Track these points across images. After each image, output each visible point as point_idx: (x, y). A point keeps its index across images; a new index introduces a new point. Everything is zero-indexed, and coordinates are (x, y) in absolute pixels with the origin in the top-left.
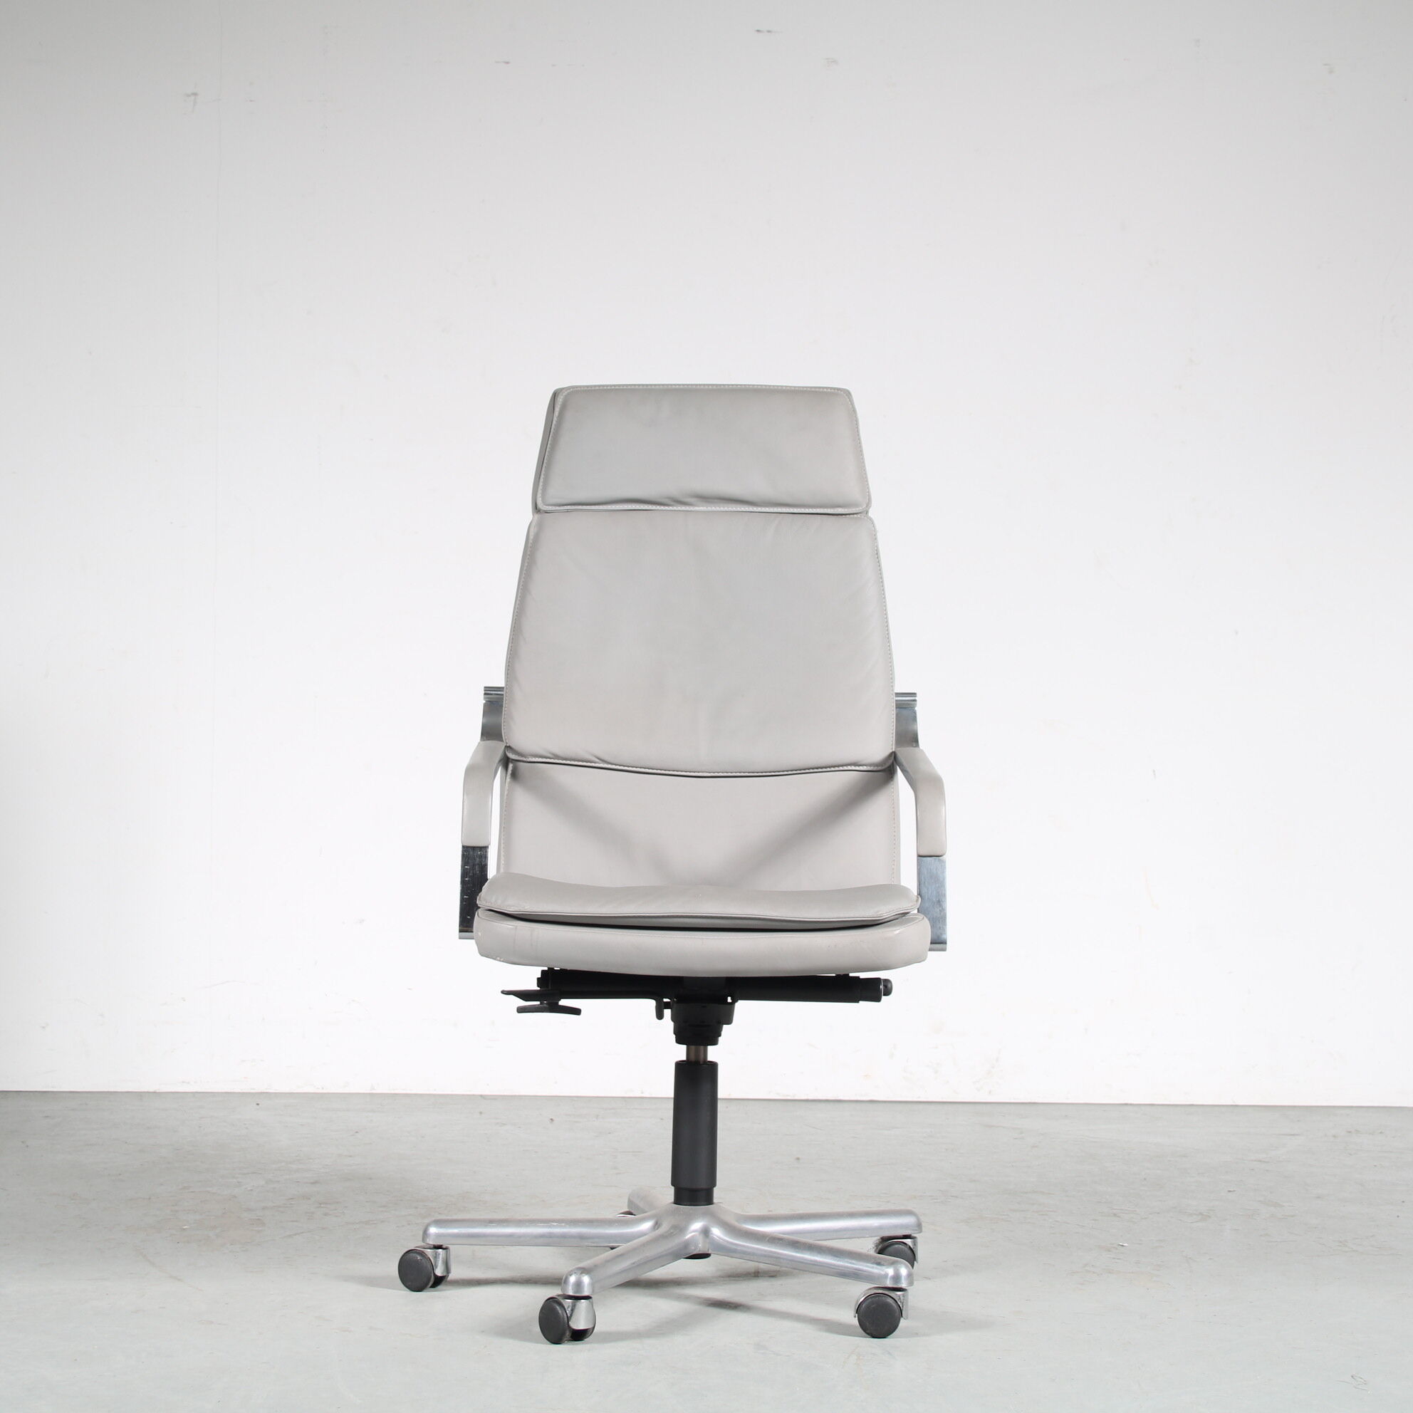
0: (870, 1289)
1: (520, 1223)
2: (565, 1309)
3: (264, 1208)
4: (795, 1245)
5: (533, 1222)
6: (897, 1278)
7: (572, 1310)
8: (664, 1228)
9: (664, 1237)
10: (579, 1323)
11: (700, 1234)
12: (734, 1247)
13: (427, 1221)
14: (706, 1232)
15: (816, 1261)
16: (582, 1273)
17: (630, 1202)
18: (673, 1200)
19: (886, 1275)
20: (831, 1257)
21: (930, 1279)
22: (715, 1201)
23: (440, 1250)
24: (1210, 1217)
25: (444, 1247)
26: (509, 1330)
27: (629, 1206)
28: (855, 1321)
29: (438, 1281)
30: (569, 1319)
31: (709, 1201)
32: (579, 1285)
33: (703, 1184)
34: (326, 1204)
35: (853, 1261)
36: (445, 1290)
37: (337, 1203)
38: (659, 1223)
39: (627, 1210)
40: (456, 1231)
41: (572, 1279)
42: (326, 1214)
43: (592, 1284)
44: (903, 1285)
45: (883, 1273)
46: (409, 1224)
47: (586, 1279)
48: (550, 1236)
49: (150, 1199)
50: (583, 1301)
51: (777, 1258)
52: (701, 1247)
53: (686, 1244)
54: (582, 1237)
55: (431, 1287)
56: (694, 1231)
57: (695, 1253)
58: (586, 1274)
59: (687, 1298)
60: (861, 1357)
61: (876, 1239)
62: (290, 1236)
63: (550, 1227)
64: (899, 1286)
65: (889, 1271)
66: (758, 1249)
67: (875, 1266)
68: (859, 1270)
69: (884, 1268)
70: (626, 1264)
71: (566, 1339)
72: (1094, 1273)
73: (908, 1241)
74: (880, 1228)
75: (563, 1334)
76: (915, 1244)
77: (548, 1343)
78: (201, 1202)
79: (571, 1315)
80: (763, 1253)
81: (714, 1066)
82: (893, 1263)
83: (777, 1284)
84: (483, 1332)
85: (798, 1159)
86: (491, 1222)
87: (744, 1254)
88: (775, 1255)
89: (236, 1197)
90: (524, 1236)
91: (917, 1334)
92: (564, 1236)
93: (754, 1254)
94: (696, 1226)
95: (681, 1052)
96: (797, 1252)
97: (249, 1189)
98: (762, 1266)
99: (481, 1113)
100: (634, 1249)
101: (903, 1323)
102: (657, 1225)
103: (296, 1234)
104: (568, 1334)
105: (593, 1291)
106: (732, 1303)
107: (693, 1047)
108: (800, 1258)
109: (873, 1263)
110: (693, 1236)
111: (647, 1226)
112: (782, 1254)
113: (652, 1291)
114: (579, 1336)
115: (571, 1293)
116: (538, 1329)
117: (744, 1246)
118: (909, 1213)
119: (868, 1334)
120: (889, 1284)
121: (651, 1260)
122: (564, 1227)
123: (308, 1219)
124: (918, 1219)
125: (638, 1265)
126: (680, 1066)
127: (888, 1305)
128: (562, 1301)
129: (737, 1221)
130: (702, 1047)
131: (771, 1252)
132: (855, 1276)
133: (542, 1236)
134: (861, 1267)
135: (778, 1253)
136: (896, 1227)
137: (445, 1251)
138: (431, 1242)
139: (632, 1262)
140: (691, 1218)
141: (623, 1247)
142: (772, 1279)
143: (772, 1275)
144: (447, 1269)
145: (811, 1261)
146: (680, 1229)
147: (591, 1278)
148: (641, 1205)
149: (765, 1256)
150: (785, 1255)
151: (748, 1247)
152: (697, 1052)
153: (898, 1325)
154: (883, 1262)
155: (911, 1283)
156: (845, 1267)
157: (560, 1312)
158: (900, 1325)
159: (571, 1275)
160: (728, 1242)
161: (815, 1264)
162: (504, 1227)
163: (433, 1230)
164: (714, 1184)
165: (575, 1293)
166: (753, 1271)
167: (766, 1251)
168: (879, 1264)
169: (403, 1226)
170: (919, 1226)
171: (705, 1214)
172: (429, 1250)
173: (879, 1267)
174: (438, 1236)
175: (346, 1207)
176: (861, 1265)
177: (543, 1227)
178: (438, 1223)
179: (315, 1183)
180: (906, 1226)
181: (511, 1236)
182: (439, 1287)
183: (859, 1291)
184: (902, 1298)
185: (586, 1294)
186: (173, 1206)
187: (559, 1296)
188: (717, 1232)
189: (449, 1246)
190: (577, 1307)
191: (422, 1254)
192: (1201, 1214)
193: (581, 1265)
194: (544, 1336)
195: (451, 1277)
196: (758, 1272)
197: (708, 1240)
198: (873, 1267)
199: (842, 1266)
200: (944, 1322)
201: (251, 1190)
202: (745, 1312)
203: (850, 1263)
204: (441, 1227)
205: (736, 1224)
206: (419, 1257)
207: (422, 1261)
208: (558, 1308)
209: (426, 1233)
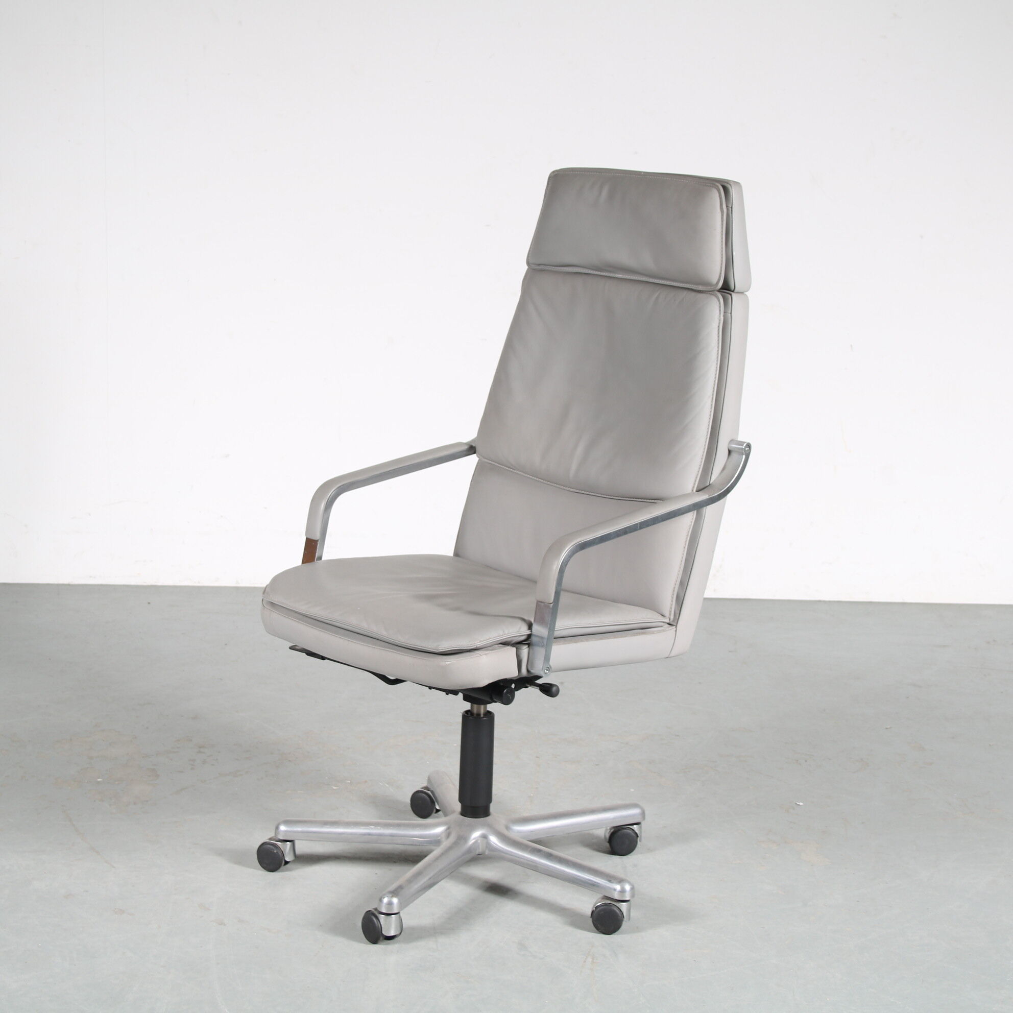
0: (603, 899)
1: (348, 824)
2: (379, 920)
5: (356, 824)
6: (623, 891)
7: (384, 922)
8: (453, 836)
10: (390, 931)
11: (480, 840)
12: (506, 853)
16: (392, 897)
18: (459, 811)
19: (615, 890)
20: (575, 869)
23: (288, 842)
25: (291, 841)
28: (590, 921)
30: (382, 928)
31: (487, 813)
32: (390, 904)
33: (482, 803)
34: (204, 747)
35: (592, 876)
37: (213, 746)
38: (449, 831)
40: (300, 829)
41: (386, 900)
42: (204, 763)
43: (400, 905)
44: (627, 897)
45: (613, 888)
47: (395, 900)
48: (370, 835)
50: (393, 916)
51: (535, 865)
53: (469, 851)
55: (283, 867)
56: (475, 838)
58: (396, 897)
60: (595, 961)
62: (177, 792)
63: (369, 829)
64: (624, 898)
66: (522, 856)
69: (613, 884)
70: (423, 881)
71: (380, 941)
72: (774, 842)
73: (634, 827)
74: (614, 819)
75: (378, 938)
76: (639, 828)
77: (369, 942)
78: (110, 744)
79: (384, 925)
80: (526, 860)
82: (620, 882)
86: (325, 823)
87: (513, 859)
89: (136, 738)
92: (380, 836)
93: (519, 860)
94: (477, 835)
95: (466, 706)
97: (146, 726)
100: (430, 865)
101: (624, 925)
103: (182, 790)
104: (382, 938)
105: (400, 909)
107: (475, 706)
108: (554, 868)
109: (606, 880)
110: (474, 843)
111: (440, 829)
112: (540, 863)
114: (390, 939)
115: (384, 910)
118: (635, 806)
119: (600, 932)
120: (617, 897)
122: (380, 829)
123: (191, 768)
124: (644, 811)
125: (433, 879)
126: (466, 713)
127: (615, 912)
128: (378, 915)
131: (532, 859)
132: (593, 886)
135: (537, 862)
136: (626, 817)
137: (292, 843)
138: (281, 837)
140: (472, 829)
146: (465, 838)
147: (399, 900)
149: (528, 863)
151: (514, 854)
152: (478, 709)
153: (621, 925)
154: (612, 880)
156: (587, 879)
157: (376, 922)
160: (500, 847)
161: (564, 873)
163: (283, 828)
165: (387, 910)
167: (528, 858)
170: (643, 814)
171: (483, 825)
172: (280, 843)
173: (609, 883)
174: (286, 832)
177: (364, 828)
178: (287, 822)
180: (633, 816)
181: (341, 834)
182: (287, 869)
184: (625, 907)
185: (395, 911)
187: (375, 910)
188: (494, 840)
189: (295, 840)
190: (388, 920)
191: (275, 845)
194: (366, 938)
197: (487, 845)
198: (605, 883)
201: (147, 728)
203: (590, 877)
204: (288, 826)
205: (507, 832)
206: (275, 849)
207: (277, 852)
208: (374, 919)
209: (277, 828)
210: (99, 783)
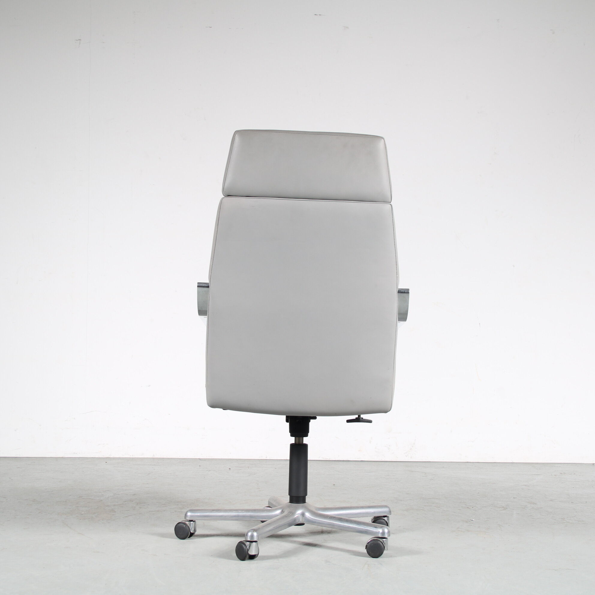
0: (372, 538)
1: (226, 511)
2: (246, 546)
3: (114, 505)
4: (340, 520)
5: (231, 510)
6: (383, 533)
7: (250, 547)
8: (286, 513)
9: (286, 516)
10: (252, 552)
11: (301, 515)
12: (314, 520)
13: (186, 511)
14: (303, 514)
15: (349, 526)
16: (254, 531)
17: (269, 503)
18: (289, 501)
19: (379, 532)
20: (355, 525)
21: (394, 534)
22: (306, 502)
23: (192, 522)
24: (507, 508)
25: (194, 521)
26: (223, 555)
27: (269, 504)
28: (365, 551)
29: (192, 535)
30: (248, 550)
31: (304, 501)
32: (252, 536)
33: (301, 494)
34: (140, 503)
35: (365, 527)
36: (194, 539)
37: (144, 503)
38: (284, 510)
39: (268, 506)
40: (199, 514)
41: (250, 534)
42: (140, 508)
43: (258, 536)
44: (386, 536)
45: (377, 531)
46: (175, 512)
47: (255, 534)
48: (238, 516)
49: (66, 501)
50: (254, 543)
51: (333, 525)
52: (301, 521)
53: (295, 520)
54: (251, 517)
55: (189, 537)
56: (298, 514)
57: (298, 523)
59: (295, 542)
60: (369, 566)
61: (372, 517)
62: (126, 517)
63: (238, 512)
64: (384, 536)
65: (379, 530)
66: (325, 521)
67: (374, 528)
68: (367, 530)
69: (378, 529)
70: (271, 528)
71: (246, 559)
72: (461, 531)
73: (386, 518)
74: (374, 513)
75: (246, 556)
76: (388, 519)
77: (239, 560)
78: (88, 502)
79: (249, 549)
80: (327, 523)
81: (306, 446)
82: (382, 527)
83: (331, 536)
84: (212, 555)
85: (334, 485)
86: (213, 510)
87: (319, 524)
88: (332, 524)
89: (102, 501)
90: (228, 516)
91: (391, 556)
92: (244, 516)
93: (323, 524)
94: (299, 512)
95: (292, 440)
96: (342, 523)
97: (107, 497)
98: (325, 528)
99: (200, 466)
100: (275, 522)
101: (385, 552)
102: (282, 512)
103: (129, 516)
104: (248, 556)
105: (258, 539)
106: (314, 544)
107: (297, 438)
108: (343, 525)
109: (373, 527)
110: (298, 516)
111: (278, 512)
112: (335, 524)
113: (280, 539)
114: (252, 557)
115: (249, 540)
116: (235, 554)
117: (319, 520)
118: (386, 506)
119: (371, 556)
120: (380, 536)
121: (281, 526)
122: (244, 512)
123: (133, 510)
124: (390, 509)
125: (276, 528)
126: (292, 445)
127: (379, 544)
128: (245, 543)
129: (316, 510)
130: (301, 438)
131: (330, 523)
132: (366, 532)
133: (235, 516)
134: (369, 529)
135: (333, 523)
136: (381, 512)
137: (194, 522)
138: (188, 519)
139: (274, 526)
140: (297, 509)
141: (269, 521)
142: (329, 534)
143: (329, 532)
144: (195, 530)
145: (348, 526)
146: (293, 513)
147: (257, 533)
148: (274, 503)
149: (328, 524)
150: (336, 524)
151: (320, 521)
152: (299, 440)
153: (383, 552)
154: (377, 527)
155: (389, 536)
156: (362, 529)
157: (244, 547)
158: (384, 552)
159: (249, 532)
160: (312, 519)
161: (349, 527)
162: (219, 512)
163: (189, 514)
164: (306, 494)
165: (251, 539)
166: (320, 531)
167: (328, 522)
168: (376, 527)
169: (173, 512)
170: (390, 512)
171: (303, 507)
172: (187, 522)
173: (376, 529)
174: (191, 516)
175: (149, 505)
176: (368, 528)
177: (235, 512)
178: (191, 511)
179: (134, 495)
180: (385, 512)
181: (221, 516)
182: (191, 538)
183: (367, 539)
184: (385, 542)
185: (255, 540)
186: (76, 504)
187: (244, 541)
188: (307, 515)
189: (196, 520)
190: (251, 545)
191: (185, 524)
192: (503, 507)
193: (253, 528)
194: (238, 557)
195: (196, 533)
196: (323, 531)
197: (304, 518)
198: (373, 529)
199: (360, 528)
200: (402, 552)
201: (108, 498)
202: (319, 547)
203: (364, 527)
204: (193, 513)
205: (316, 511)
206: (184, 525)
207: (185, 527)
208: (243, 546)
209: (186, 515)
210: (82, 514)
